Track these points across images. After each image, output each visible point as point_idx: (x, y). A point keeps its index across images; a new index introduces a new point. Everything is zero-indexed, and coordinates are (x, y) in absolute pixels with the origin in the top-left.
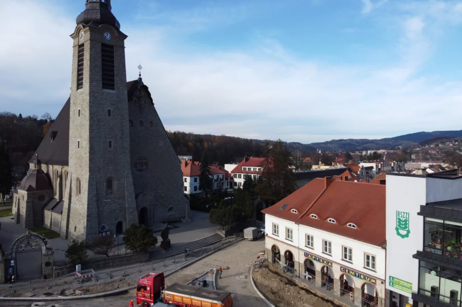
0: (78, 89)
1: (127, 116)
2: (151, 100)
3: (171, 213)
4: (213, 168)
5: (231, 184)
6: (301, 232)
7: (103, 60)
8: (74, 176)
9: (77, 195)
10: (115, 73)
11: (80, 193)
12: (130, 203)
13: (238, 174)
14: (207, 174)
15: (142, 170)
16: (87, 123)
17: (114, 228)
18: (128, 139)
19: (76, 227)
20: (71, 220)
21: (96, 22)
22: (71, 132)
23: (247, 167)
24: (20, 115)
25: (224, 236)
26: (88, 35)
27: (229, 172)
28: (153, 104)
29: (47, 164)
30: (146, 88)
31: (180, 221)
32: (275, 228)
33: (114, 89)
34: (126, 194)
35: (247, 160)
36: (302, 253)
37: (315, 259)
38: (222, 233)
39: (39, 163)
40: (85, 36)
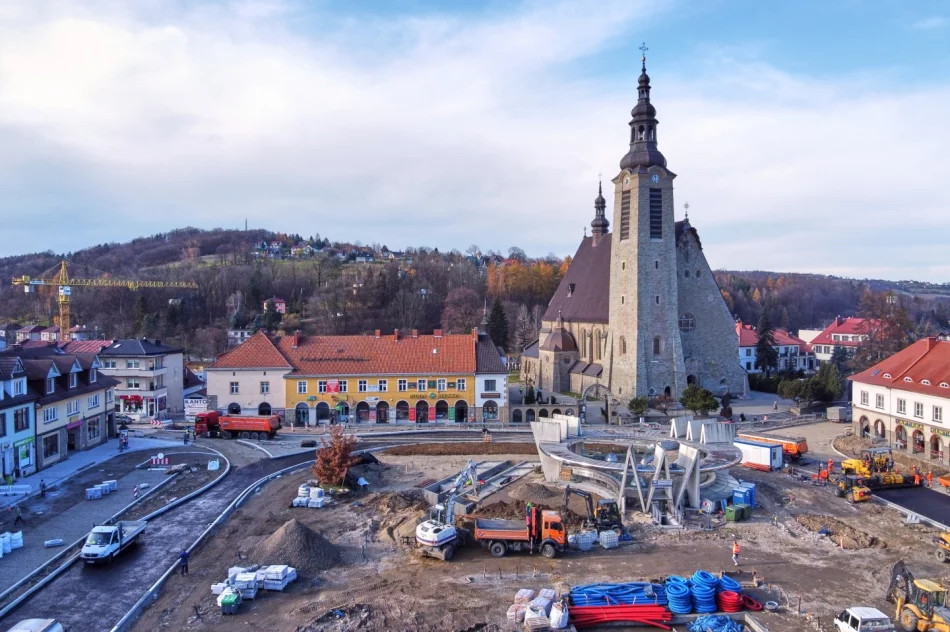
0: (621, 239)
1: (675, 268)
2: (699, 244)
3: (723, 386)
4: (779, 334)
5: (811, 362)
6: (892, 397)
7: (651, 207)
8: (617, 334)
9: (620, 355)
10: (663, 219)
11: (625, 351)
12: (679, 367)
13: (823, 346)
14: (770, 343)
15: (687, 331)
16: (635, 278)
17: (663, 393)
18: (676, 294)
19: (620, 389)
20: (613, 382)
21: (645, 166)
22: (611, 286)
23: (841, 335)
24: (436, 249)
25: (798, 414)
26: (636, 182)
27: (808, 343)
28: (701, 249)
29: (569, 321)
30: (693, 231)
31: (736, 398)
32: (865, 396)
33: (661, 238)
34: (675, 356)
35: (840, 323)
36: (893, 420)
37: (907, 424)
38: (796, 411)
39: (563, 320)
40: (632, 182)
